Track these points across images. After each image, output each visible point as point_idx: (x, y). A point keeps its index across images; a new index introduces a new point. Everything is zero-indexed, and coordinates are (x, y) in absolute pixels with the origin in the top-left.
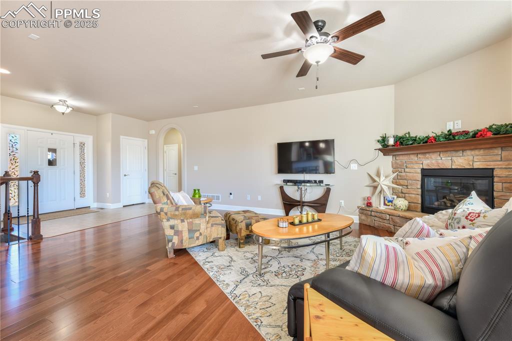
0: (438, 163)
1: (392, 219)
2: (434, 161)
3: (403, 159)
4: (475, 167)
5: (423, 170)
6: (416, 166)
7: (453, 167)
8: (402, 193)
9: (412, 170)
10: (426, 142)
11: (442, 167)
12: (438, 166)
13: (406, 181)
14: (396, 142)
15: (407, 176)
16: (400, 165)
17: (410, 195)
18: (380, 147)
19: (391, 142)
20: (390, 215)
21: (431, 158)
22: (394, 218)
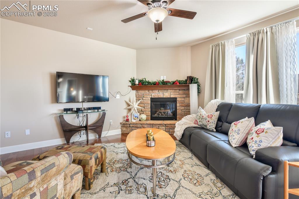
0: (158, 95)
1: (143, 126)
2: (156, 94)
3: (141, 92)
4: (171, 97)
5: (151, 98)
6: (148, 96)
7: (164, 97)
8: (141, 111)
9: (147, 99)
10: (155, 84)
11: (160, 97)
12: (158, 96)
13: (143, 105)
14: (139, 83)
15: (144, 102)
16: (140, 96)
17: (146, 112)
18: (131, 85)
19: (137, 82)
20: (141, 124)
21: (155, 92)
22: (144, 125)
